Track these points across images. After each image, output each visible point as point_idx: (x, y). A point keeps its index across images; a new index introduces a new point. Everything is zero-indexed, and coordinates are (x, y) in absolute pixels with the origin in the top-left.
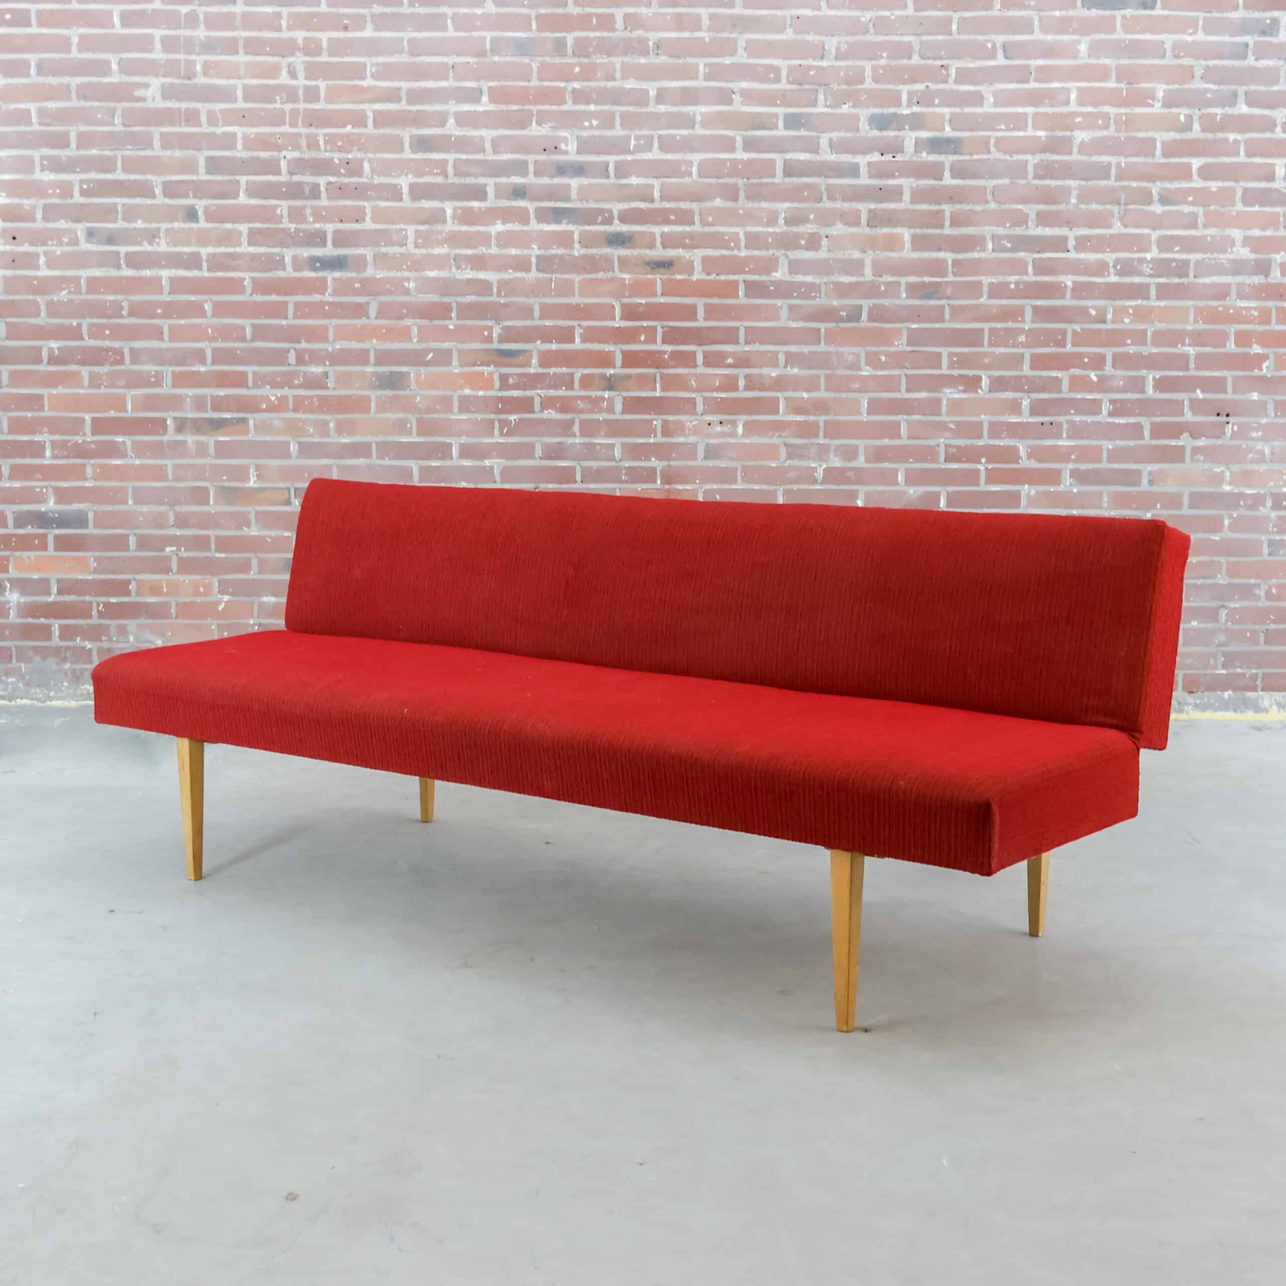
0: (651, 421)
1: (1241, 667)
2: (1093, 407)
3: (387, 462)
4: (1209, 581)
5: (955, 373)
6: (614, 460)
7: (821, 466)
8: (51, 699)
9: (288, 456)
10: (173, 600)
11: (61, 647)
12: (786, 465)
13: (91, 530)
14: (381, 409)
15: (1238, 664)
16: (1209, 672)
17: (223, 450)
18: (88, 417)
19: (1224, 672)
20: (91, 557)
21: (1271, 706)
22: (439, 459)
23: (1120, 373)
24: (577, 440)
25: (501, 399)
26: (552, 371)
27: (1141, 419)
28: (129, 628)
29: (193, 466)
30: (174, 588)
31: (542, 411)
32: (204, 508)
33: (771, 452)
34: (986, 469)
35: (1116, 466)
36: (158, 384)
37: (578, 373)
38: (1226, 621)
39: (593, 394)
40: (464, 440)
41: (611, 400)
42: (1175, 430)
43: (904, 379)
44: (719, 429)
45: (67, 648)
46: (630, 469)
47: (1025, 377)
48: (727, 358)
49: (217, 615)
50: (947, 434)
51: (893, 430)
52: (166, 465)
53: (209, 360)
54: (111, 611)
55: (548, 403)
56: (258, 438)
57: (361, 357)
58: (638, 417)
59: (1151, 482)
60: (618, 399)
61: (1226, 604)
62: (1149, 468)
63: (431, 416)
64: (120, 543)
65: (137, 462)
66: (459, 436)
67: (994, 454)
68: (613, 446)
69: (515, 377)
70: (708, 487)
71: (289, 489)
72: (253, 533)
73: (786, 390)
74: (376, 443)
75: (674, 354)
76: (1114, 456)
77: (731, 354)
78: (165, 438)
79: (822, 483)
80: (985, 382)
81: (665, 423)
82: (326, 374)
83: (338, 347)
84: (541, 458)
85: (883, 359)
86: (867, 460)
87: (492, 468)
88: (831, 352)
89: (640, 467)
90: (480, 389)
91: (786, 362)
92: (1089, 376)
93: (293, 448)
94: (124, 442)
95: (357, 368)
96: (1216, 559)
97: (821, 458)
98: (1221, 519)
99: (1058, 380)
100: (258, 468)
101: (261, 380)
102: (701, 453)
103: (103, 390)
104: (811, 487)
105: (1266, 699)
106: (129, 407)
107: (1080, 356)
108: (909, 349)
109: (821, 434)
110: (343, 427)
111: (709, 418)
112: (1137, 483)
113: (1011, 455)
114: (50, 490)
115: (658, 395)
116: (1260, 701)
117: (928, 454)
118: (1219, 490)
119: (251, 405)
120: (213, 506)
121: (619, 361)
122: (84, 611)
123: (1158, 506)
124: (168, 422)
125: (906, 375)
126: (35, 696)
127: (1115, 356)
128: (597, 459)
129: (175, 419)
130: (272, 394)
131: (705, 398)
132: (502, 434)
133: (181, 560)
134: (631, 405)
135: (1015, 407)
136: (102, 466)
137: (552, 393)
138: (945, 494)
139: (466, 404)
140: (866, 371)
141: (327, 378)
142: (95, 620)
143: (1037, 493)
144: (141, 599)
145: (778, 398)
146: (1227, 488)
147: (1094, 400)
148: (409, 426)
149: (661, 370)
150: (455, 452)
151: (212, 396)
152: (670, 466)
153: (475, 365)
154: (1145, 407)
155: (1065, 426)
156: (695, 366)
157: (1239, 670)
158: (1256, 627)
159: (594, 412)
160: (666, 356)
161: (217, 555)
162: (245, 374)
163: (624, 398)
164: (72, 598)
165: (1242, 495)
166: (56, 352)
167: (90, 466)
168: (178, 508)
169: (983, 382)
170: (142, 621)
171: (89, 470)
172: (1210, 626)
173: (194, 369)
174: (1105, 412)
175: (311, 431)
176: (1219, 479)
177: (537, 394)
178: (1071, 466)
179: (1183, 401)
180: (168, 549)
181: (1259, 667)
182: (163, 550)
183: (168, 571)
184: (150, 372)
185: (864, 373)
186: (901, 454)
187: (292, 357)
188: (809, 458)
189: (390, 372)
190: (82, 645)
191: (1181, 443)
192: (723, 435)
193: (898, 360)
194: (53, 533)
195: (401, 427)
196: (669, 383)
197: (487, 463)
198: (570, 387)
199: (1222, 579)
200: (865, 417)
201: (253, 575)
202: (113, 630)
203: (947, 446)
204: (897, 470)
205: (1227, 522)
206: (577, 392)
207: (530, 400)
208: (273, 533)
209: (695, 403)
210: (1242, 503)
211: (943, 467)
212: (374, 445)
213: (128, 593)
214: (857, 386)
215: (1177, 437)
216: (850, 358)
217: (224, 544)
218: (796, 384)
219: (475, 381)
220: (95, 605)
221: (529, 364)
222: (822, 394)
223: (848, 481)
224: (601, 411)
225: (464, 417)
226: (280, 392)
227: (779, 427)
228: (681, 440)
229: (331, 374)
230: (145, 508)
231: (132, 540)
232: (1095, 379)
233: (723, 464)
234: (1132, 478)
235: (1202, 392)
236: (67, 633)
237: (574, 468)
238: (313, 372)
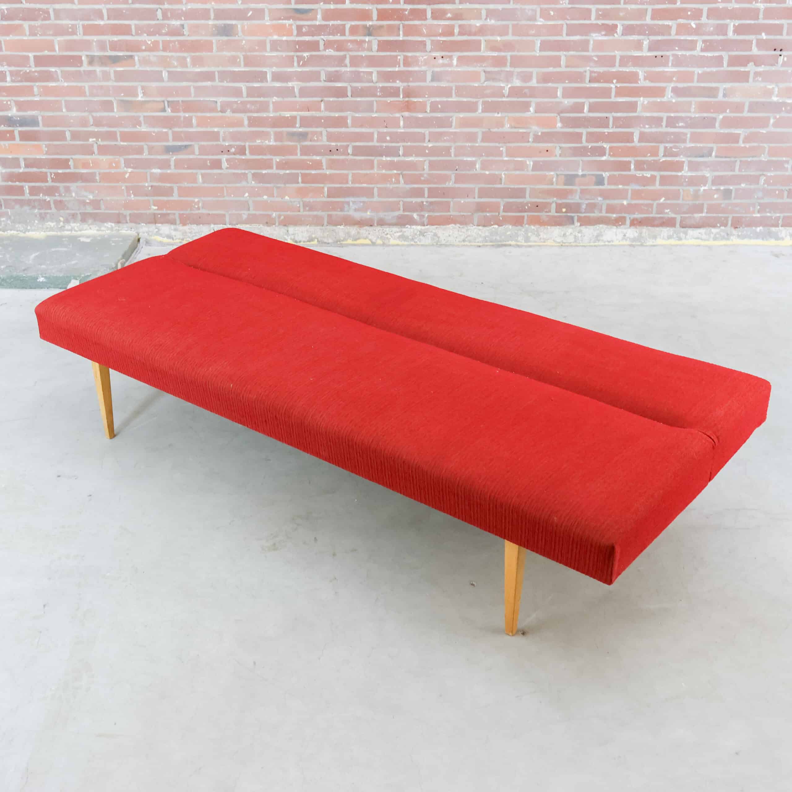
0: (397, 56)
1: (770, 212)
2: (692, 45)
3: (225, 84)
4: (755, 159)
5: (600, 22)
6: (372, 82)
7: (507, 85)
8: (29, 231)
9: (162, 80)
10: (97, 171)
11: (31, 200)
12: (484, 85)
13: (41, 128)
14: (220, 49)
15: (768, 210)
16: (748, 215)
17: (120, 76)
18: (31, 55)
19: (758, 215)
20: (43, 144)
21: (786, 236)
22: (258, 82)
23: (711, 22)
24: (348, 69)
25: (298, 42)
26: (331, 23)
27: (723, 53)
28: (72, 188)
29: (102, 87)
30: (96, 164)
31: (325, 50)
32: (111, 114)
33: (475, 76)
34: (616, 87)
35: (702, 85)
36: (74, 33)
37: (348, 25)
38: (764, 184)
39: (359, 38)
40: (274, 69)
41: (370, 42)
42: (744, 61)
43: (565, 27)
44: (441, 61)
45: (35, 201)
46: (383, 88)
47: (647, 25)
48: (447, 14)
49: (124, 180)
50: (592, 64)
51: (556, 61)
52: (85, 87)
53: (106, 17)
54: (59, 178)
55: (328, 45)
56: (141, 69)
57: (205, 14)
58: (388, 53)
59: (725, 95)
60: (374, 41)
61: (765, 173)
62: (724, 86)
63: (252, 53)
64: (60, 136)
65: (66, 84)
66: (271, 66)
67: (621, 77)
68: (371, 73)
69: (306, 27)
70: (433, 99)
71: (163, 101)
72: (143, 130)
73: (486, 35)
74: (218, 72)
75: (412, 11)
76: (701, 78)
77: (450, 11)
78: (82, 69)
79: (508, 97)
80: (620, 29)
81: (405, 58)
82: (183, 26)
83: (189, 7)
84: (325, 81)
85: (552, 13)
86: (538, 82)
87: (293, 88)
88: (517, 9)
89: (390, 87)
90: (284, 35)
91: (487, 16)
92: (690, 24)
93: (165, 75)
94: (56, 71)
95: (203, 22)
96: (761, 145)
97: (507, 81)
98: (768, 119)
99: (669, 27)
100: (143, 88)
101: (140, 30)
102: (429, 77)
103: (38, 37)
104: (500, 100)
105: (783, 232)
106: (57, 49)
107: (685, 10)
108: (570, 6)
109: (508, 64)
110: (196, 61)
111: (434, 54)
112: (715, 96)
113: (633, 77)
114: (12, 101)
115: (401, 39)
116: (779, 233)
117: (579, 77)
118: (768, 100)
119: (135, 47)
120: (117, 113)
121: (375, 15)
122: (42, 178)
123: (728, 111)
124: (83, 58)
125: (566, 24)
126: (18, 229)
127: (709, 10)
128: (361, 81)
129: (87, 56)
130: (149, 40)
131: (432, 41)
132: (299, 65)
133: (99, 147)
134: (384, 46)
135: (638, 46)
136: (44, 87)
137: (331, 38)
138: (588, 104)
139: (275, 45)
140: (540, 22)
141: (184, 28)
142: (50, 183)
143: (649, 102)
144: (77, 171)
145: (480, 41)
146: (775, 99)
147: (692, 41)
148: (238, 60)
149: (403, 22)
150: (269, 77)
151: (109, 41)
152: (409, 86)
153: (280, 19)
154: (726, 45)
155: (671, 58)
156: (426, 19)
157: (768, 214)
158: (783, 188)
159: (358, 51)
160: (407, 13)
161: (122, 143)
162: (129, 26)
163: (379, 41)
164: (34, 170)
165: (784, 104)
166: (6, 12)
167: (36, 87)
168: (94, 114)
169: (618, 29)
170: (79, 184)
171: (36, 89)
172: (752, 187)
173: (96, 23)
174: (698, 48)
175: (176, 64)
176: (770, 93)
177: (321, 39)
178: (672, 85)
179: (752, 41)
180: (91, 140)
181: (781, 213)
182: (89, 141)
183: (92, 153)
184: (68, 25)
185: (539, 23)
186: (560, 78)
187: (159, 14)
188: (500, 80)
189: (225, 24)
190: (44, 198)
191: (747, 69)
192: (443, 65)
193: (562, 14)
194: (17, 130)
195: (233, 61)
196: (409, 31)
197: (290, 84)
198: (343, 34)
199: (764, 158)
200: (538, 53)
201: (145, 155)
202: (62, 190)
203: (591, 72)
204: (557, 88)
205: (772, 121)
206: (348, 37)
207: (317, 43)
208: (156, 130)
209: (425, 45)
210: (783, 109)
211: (588, 86)
212: (217, 74)
213: (68, 167)
214: (534, 32)
215: (746, 65)
216: (530, 13)
217: (125, 137)
218: (493, 31)
219: (280, 29)
220: (49, 175)
221: (316, 19)
222: (510, 37)
223: (525, 96)
224: (364, 50)
225: (274, 54)
226: (153, 38)
227: (481, 60)
228: (416, 69)
229: (186, 26)
230: (74, 114)
231: (68, 135)
232: (694, 26)
233: (443, 84)
234: (712, 92)
235: (766, 35)
236: (33, 191)
237: (346, 87)
238: (174, 25)
